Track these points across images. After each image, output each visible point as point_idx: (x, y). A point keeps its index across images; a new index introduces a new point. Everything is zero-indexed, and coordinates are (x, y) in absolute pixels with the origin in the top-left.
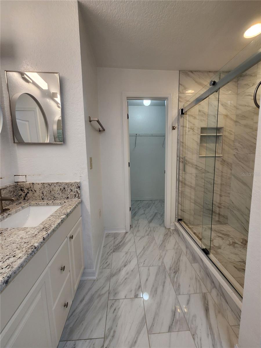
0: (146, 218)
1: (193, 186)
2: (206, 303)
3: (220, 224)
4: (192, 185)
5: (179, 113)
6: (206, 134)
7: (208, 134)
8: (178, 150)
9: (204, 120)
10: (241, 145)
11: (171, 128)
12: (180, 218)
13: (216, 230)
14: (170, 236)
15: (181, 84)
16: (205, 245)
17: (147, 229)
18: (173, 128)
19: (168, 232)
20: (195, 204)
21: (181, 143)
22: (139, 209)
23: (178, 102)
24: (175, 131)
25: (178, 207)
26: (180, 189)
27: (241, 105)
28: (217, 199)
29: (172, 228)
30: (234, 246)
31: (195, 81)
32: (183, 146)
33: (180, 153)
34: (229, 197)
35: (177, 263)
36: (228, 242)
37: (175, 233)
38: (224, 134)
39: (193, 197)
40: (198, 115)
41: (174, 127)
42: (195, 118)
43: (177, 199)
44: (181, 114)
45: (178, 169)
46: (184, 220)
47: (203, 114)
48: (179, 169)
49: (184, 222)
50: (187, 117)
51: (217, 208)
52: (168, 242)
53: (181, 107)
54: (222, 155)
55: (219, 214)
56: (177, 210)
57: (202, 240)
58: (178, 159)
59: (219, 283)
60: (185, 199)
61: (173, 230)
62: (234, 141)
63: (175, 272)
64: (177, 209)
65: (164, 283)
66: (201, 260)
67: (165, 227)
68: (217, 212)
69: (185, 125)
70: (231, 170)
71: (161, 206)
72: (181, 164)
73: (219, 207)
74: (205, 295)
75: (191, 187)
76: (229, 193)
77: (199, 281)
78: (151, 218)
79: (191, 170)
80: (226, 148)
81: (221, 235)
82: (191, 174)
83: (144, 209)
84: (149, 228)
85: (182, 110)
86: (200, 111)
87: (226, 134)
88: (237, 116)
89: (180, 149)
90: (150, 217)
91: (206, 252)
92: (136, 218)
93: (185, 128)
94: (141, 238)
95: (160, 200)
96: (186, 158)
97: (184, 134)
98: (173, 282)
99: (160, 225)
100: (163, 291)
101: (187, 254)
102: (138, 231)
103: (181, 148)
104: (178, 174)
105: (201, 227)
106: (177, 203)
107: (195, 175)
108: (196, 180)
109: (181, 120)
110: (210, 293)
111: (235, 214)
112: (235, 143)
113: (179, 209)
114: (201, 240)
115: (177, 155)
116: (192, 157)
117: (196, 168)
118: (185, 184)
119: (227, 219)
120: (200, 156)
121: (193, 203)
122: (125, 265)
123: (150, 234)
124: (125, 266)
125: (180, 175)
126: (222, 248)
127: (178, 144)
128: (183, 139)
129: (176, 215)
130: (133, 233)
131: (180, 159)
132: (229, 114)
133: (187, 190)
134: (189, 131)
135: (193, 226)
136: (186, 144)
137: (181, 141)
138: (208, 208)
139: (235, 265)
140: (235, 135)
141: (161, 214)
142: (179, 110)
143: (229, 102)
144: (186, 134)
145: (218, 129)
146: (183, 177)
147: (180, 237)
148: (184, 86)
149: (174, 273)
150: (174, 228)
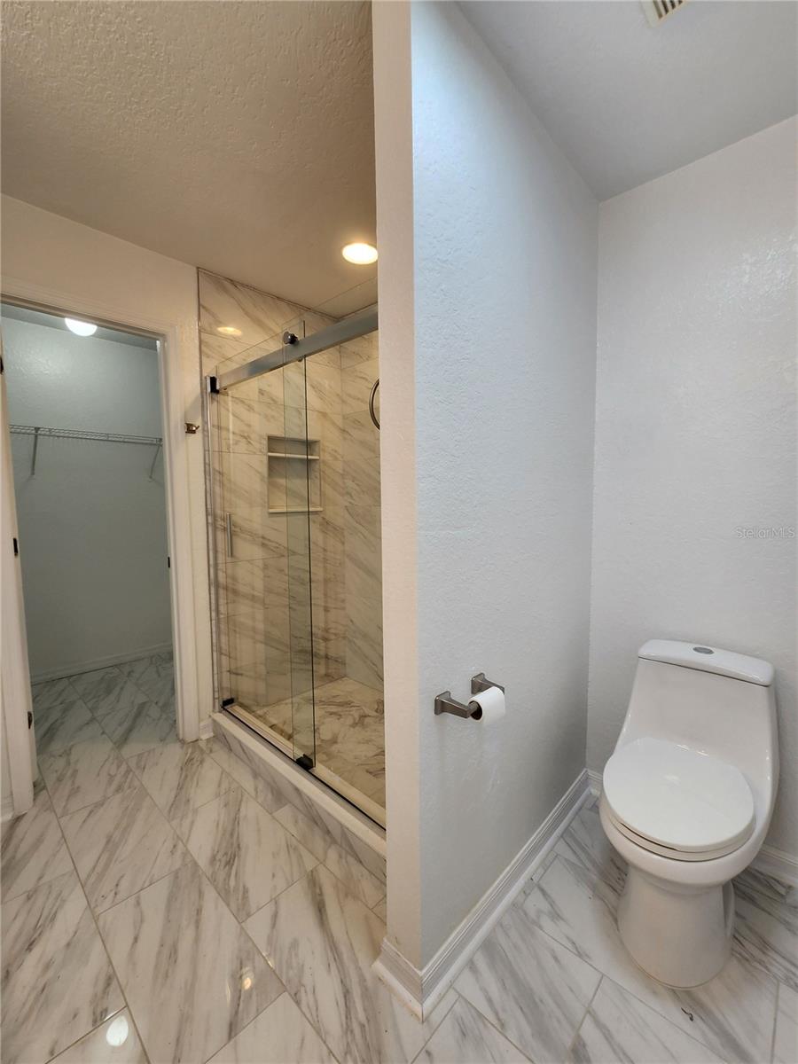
0: (103, 733)
1: (259, 594)
2: (318, 891)
3: (331, 681)
4: (256, 593)
5: (204, 386)
6: (283, 455)
7: (288, 455)
8: (209, 494)
9: (273, 417)
10: (358, 485)
11: (182, 429)
12: (227, 696)
13: (323, 699)
14: (202, 762)
15: (204, 307)
16: (302, 747)
17: (112, 773)
18: (190, 429)
19: (192, 753)
20: (266, 644)
21: (214, 474)
22: (65, 711)
23: (198, 355)
24: (197, 438)
25: (220, 666)
26: (222, 609)
27: (350, 396)
28: (319, 619)
29: (205, 737)
30: (363, 724)
31: (243, 310)
32: (222, 484)
33: (214, 503)
34: (344, 609)
35: (233, 830)
36: (350, 721)
37: (216, 747)
38: (322, 457)
39: (260, 626)
40: (259, 402)
41: (192, 425)
42: (250, 408)
43: (214, 641)
44: (209, 390)
45: (212, 549)
46: (240, 700)
47: (272, 402)
48: (216, 552)
49: (242, 705)
50: (228, 401)
51: (321, 641)
52: (197, 783)
53: (209, 371)
54: (321, 509)
55: (327, 657)
56: (216, 677)
57: (295, 737)
58: (210, 521)
59: (342, 826)
60: (238, 636)
61: (208, 740)
62: (342, 475)
63: (229, 863)
64: (215, 672)
65: (197, 914)
66: (297, 789)
67: (183, 742)
68: (322, 653)
69: (223, 425)
70: (343, 543)
71: (159, 676)
72: (220, 535)
73: (326, 640)
74: (312, 875)
75: (253, 598)
76: (343, 601)
77: (295, 849)
78: (126, 725)
79: (248, 550)
80: (328, 490)
81: (334, 709)
82: (251, 561)
83: (90, 705)
84: (118, 767)
85: (213, 380)
86: (261, 392)
87: (327, 457)
88: (345, 418)
89: (214, 492)
90: (120, 725)
91: (305, 764)
92: (56, 746)
93: (224, 433)
94: (91, 812)
95: (152, 657)
96: (233, 518)
97: (224, 449)
98: (227, 891)
99: (162, 740)
100: (197, 940)
101: (257, 792)
102: (75, 791)
103: (218, 489)
104: (213, 566)
105: (286, 704)
106: (215, 654)
107: (260, 563)
108: (265, 576)
109: (212, 408)
110: (323, 863)
111: (359, 648)
112: (346, 481)
113: (224, 669)
114: (290, 737)
115: (206, 508)
116: (250, 515)
117: (263, 545)
118: (235, 592)
119: (345, 664)
120: (271, 511)
121: (261, 642)
122: (31, 944)
123: (126, 785)
124: (30, 946)
125: (220, 567)
126: (340, 739)
127: (207, 477)
128: (221, 463)
129: (216, 689)
130: (51, 808)
131: (215, 520)
132: (328, 411)
133: (244, 610)
134: (236, 443)
135: (265, 710)
136: (233, 479)
137: (214, 469)
138: (300, 648)
139: (367, 767)
140: (344, 461)
141: (160, 704)
142: (203, 378)
143: (326, 383)
144: (228, 449)
145: (309, 445)
146: (229, 572)
147: (232, 754)
148: (213, 315)
149: (225, 867)
150: (212, 734)
